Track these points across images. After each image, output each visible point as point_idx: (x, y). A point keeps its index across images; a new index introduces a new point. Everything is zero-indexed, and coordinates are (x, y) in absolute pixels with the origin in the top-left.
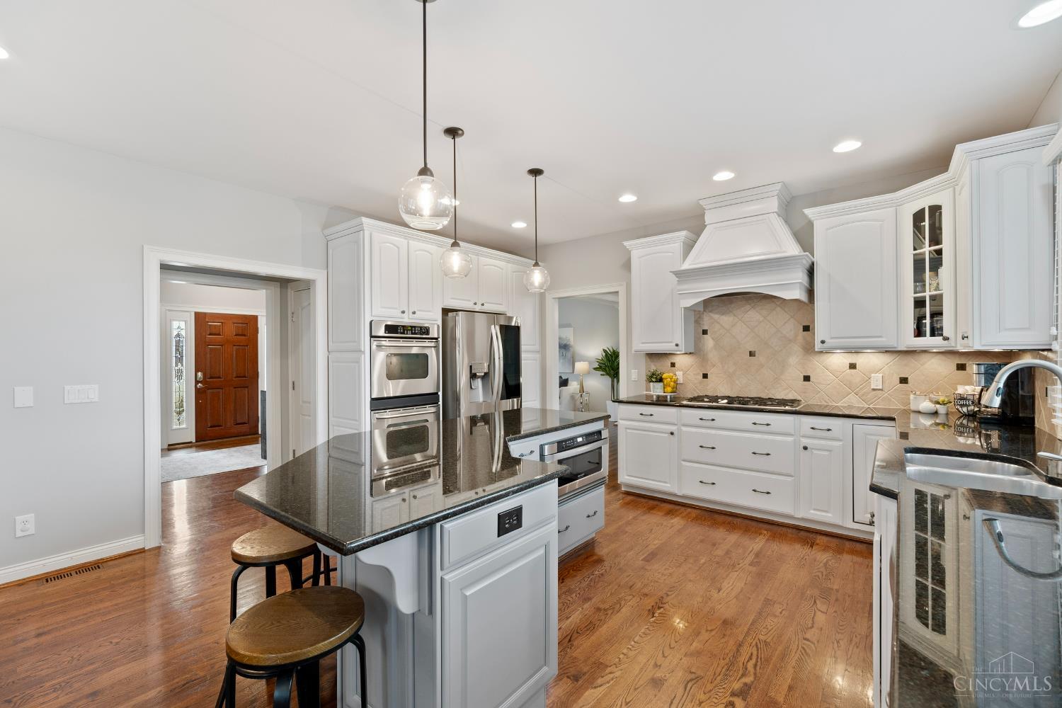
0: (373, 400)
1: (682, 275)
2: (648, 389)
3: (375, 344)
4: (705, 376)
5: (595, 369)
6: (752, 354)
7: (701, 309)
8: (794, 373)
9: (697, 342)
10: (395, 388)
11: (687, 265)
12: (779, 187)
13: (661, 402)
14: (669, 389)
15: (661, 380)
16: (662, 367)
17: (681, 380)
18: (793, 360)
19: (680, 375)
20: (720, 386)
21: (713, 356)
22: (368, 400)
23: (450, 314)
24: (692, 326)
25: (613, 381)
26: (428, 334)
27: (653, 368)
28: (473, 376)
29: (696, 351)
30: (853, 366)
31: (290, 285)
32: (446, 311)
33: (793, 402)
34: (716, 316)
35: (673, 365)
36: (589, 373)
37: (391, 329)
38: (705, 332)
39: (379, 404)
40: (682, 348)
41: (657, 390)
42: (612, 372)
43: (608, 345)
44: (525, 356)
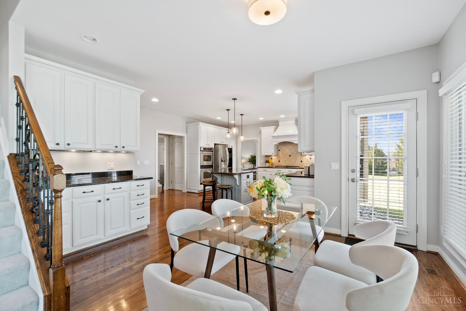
0: (201, 166)
1: (274, 137)
2: (265, 165)
3: (201, 152)
4: (279, 161)
5: (248, 161)
6: (290, 156)
7: (279, 145)
8: (299, 160)
9: (277, 153)
10: (205, 163)
11: (275, 135)
12: (295, 118)
13: (268, 167)
14: (270, 164)
15: (269, 162)
16: (269, 159)
17: (273, 162)
18: (299, 157)
19: (273, 161)
20: (282, 163)
21: (281, 156)
22: (200, 166)
23: (216, 145)
24: (276, 149)
25: (254, 165)
26: (211, 150)
27: (267, 159)
28: (222, 161)
29: (277, 155)
30: (311, 159)
31: (170, 136)
32: (215, 144)
33: (299, 167)
34: (282, 147)
35: (272, 159)
36: (246, 163)
37: (204, 149)
38: (279, 150)
39: (202, 167)
40: (274, 154)
41: (267, 165)
42: (254, 162)
43: (252, 154)
44: (233, 156)
